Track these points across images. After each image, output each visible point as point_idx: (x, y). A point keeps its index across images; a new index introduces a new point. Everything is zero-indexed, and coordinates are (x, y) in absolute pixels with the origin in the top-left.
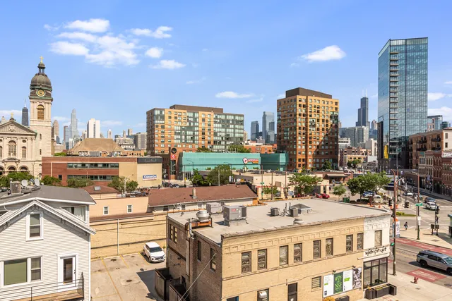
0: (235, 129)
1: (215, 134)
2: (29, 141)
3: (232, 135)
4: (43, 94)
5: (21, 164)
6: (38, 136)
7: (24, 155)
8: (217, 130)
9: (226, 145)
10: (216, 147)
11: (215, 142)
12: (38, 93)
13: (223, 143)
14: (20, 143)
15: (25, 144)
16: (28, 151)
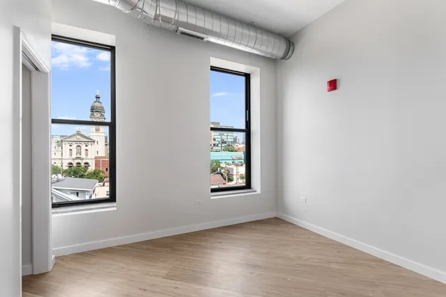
0: (227, 136)
1: (214, 139)
2: (89, 146)
3: (225, 140)
4: (99, 115)
5: (84, 161)
6: (96, 142)
7: (87, 155)
8: (216, 137)
9: (222, 147)
10: (214, 148)
11: (214, 145)
12: (95, 114)
13: (220, 145)
14: (83, 147)
15: (87, 148)
16: (89, 153)
